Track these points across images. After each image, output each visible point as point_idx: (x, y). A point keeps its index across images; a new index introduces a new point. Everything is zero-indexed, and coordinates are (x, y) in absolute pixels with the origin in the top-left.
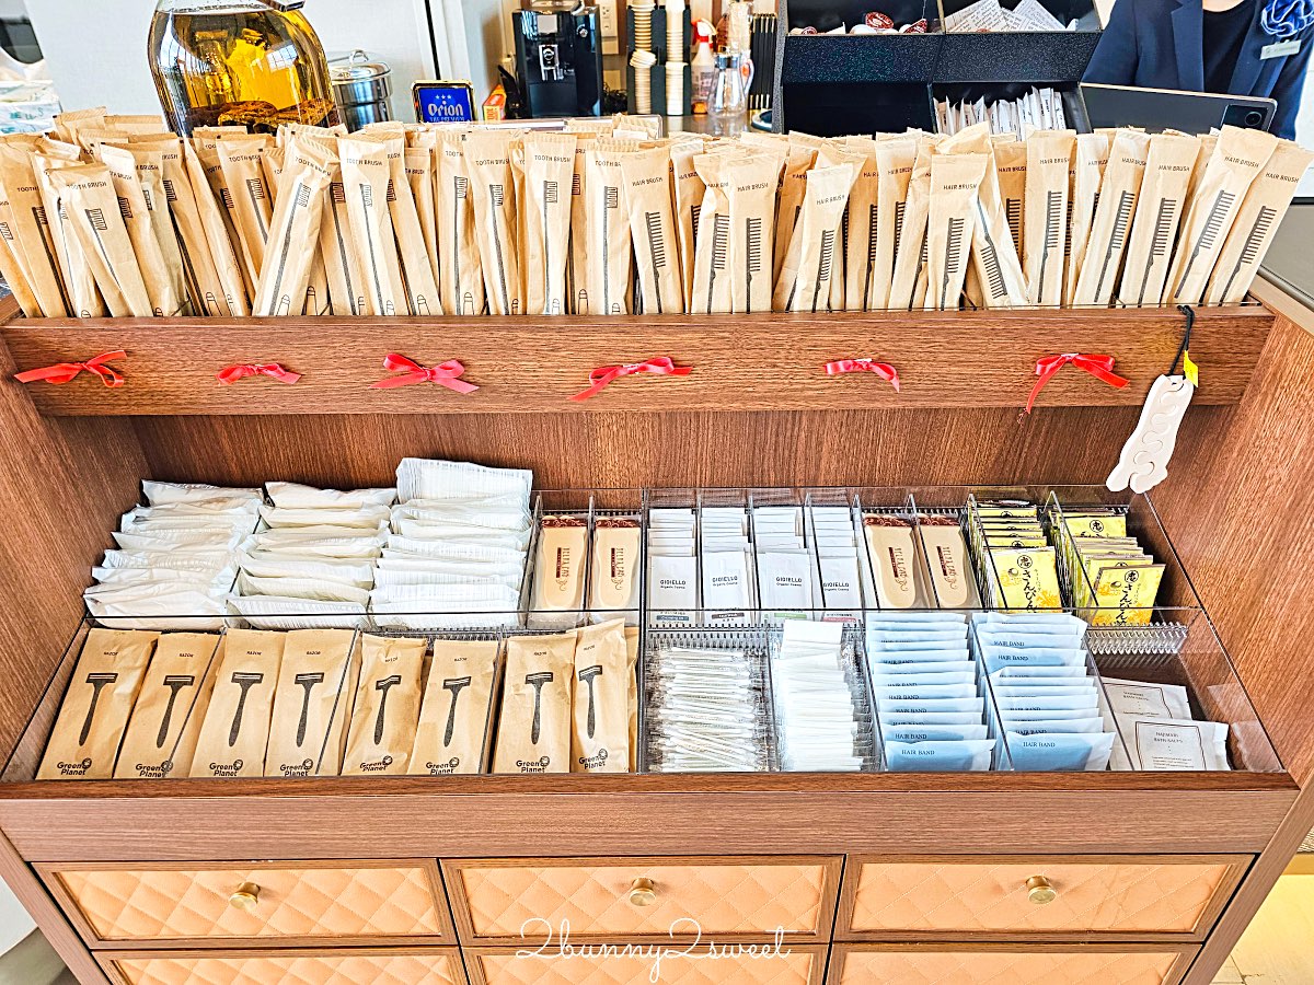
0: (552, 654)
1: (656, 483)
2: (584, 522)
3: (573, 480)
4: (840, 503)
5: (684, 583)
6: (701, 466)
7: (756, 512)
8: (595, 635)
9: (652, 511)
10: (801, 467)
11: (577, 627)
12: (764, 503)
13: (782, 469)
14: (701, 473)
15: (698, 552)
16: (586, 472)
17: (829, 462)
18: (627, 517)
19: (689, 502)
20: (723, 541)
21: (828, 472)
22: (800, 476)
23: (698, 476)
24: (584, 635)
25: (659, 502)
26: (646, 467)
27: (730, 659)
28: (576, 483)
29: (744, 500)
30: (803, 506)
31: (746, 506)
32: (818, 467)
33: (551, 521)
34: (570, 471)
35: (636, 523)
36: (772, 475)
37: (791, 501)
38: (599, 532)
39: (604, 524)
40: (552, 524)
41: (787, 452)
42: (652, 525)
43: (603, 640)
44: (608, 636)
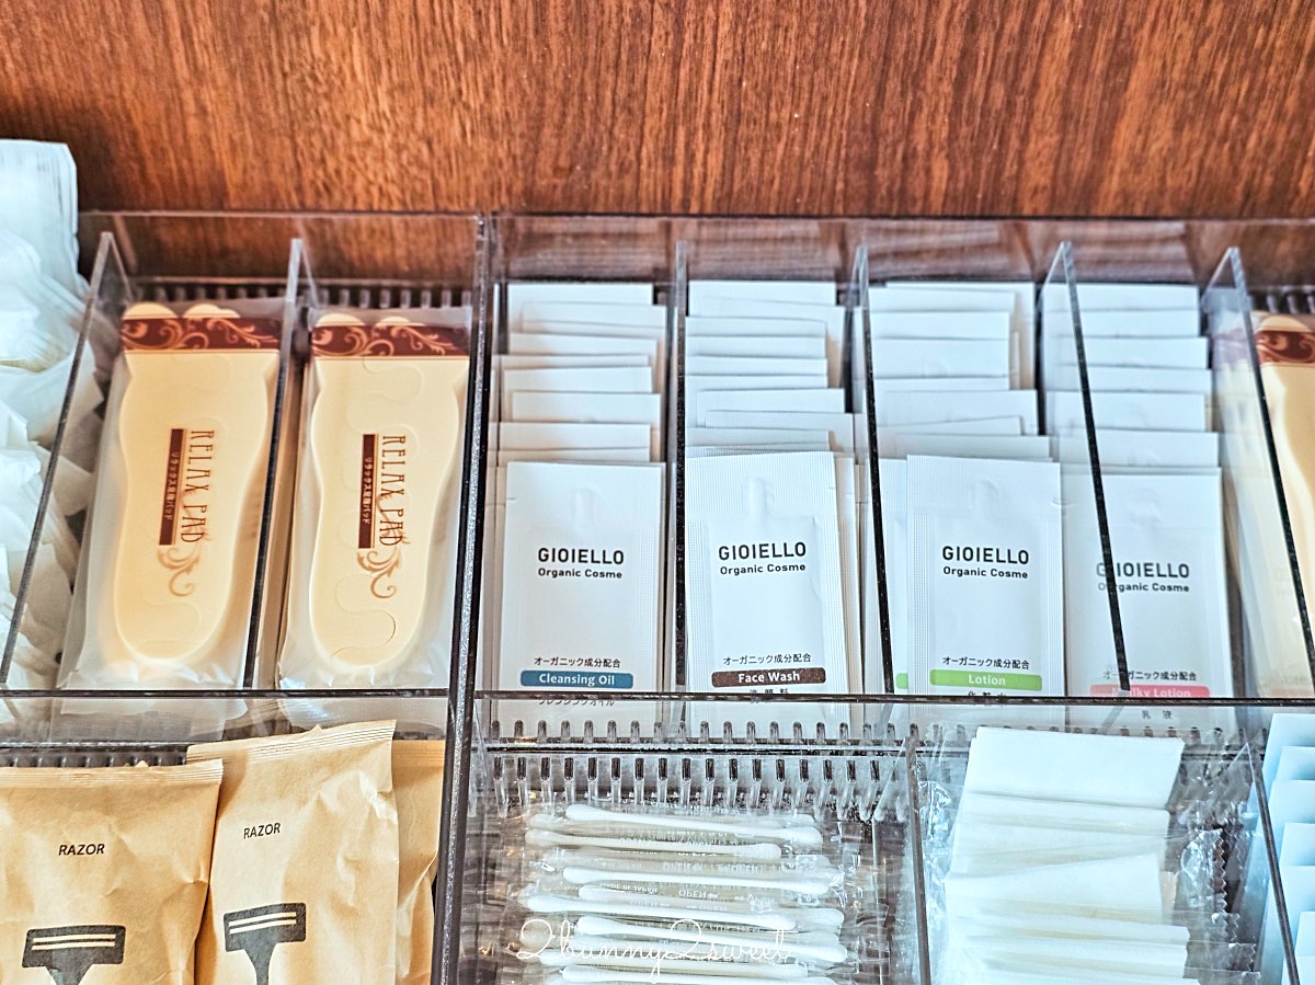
0: (123, 851)
1: (528, 193)
2: (269, 330)
3: (233, 176)
4: (1167, 271)
5: (619, 557)
6: (691, 134)
7: (876, 295)
8: (288, 779)
9: (514, 290)
10: (1043, 144)
11: (229, 735)
12: (904, 267)
13: (976, 152)
14: (690, 158)
15: (672, 446)
16: (279, 148)
17: (1145, 130)
18: (425, 314)
19: (645, 259)
20: (759, 407)
21: (1137, 163)
22: (1038, 175)
23: (679, 172)
24: (250, 774)
25: (544, 259)
26: (493, 135)
27: (771, 852)
28: (244, 186)
29: (833, 257)
30: (1040, 281)
31: (841, 276)
32: (1103, 145)
33: (154, 324)
34: (221, 145)
35: (455, 340)
36: (940, 169)
37: (998, 262)
38: (324, 368)
39: (342, 343)
40: (156, 335)
41: (999, 92)
42: (514, 340)
43: (311, 805)
44: (330, 793)
